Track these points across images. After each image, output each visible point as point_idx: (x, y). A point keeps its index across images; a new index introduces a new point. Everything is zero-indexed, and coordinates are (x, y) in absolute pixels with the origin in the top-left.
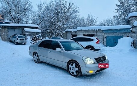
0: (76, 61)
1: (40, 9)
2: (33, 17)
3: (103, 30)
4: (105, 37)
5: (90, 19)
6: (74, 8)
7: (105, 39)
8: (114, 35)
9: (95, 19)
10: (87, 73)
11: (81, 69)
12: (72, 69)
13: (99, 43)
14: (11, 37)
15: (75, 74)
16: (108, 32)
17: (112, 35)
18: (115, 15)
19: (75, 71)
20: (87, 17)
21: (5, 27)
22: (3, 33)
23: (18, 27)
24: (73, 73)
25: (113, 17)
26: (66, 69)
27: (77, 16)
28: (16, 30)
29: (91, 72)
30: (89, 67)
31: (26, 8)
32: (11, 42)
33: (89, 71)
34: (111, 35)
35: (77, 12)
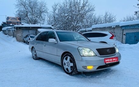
0: (70, 54)
1: (55, 10)
2: (49, 19)
3: (122, 27)
4: (124, 35)
5: (108, 17)
6: (90, 6)
7: (124, 37)
8: (135, 31)
9: (114, 16)
10: (84, 70)
11: (76, 64)
12: (66, 64)
13: (114, 38)
14: (24, 37)
15: (70, 71)
16: (128, 28)
17: (133, 32)
18: (137, 11)
19: (70, 67)
20: (104, 15)
21: (20, 28)
22: (18, 34)
23: (32, 27)
24: (67, 69)
25: (135, 13)
26: (60, 64)
27: (93, 15)
28: (30, 31)
29: (90, 68)
30: (86, 61)
31: (41, 10)
32: (25, 42)
33: (86, 67)
34: (131, 32)
35: (93, 10)
